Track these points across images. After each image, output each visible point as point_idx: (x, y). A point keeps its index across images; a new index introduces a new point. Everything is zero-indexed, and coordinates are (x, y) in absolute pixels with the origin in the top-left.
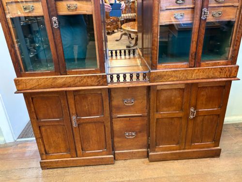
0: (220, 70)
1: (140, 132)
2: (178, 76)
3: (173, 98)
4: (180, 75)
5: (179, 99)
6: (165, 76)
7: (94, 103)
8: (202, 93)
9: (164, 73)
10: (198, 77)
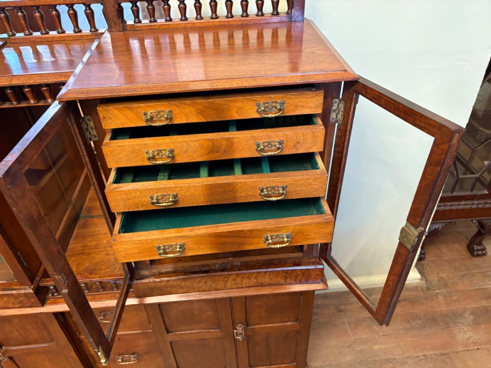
0: (284, 274)
1: (147, 353)
2: (195, 285)
3: (196, 312)
4: (200, 285)
5: (210, 313)
6: (166, 287)
7: (28, 327)
8: (257, 303)
9: (163, 284)
10: (240, 286)
